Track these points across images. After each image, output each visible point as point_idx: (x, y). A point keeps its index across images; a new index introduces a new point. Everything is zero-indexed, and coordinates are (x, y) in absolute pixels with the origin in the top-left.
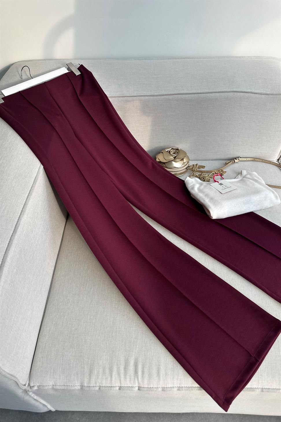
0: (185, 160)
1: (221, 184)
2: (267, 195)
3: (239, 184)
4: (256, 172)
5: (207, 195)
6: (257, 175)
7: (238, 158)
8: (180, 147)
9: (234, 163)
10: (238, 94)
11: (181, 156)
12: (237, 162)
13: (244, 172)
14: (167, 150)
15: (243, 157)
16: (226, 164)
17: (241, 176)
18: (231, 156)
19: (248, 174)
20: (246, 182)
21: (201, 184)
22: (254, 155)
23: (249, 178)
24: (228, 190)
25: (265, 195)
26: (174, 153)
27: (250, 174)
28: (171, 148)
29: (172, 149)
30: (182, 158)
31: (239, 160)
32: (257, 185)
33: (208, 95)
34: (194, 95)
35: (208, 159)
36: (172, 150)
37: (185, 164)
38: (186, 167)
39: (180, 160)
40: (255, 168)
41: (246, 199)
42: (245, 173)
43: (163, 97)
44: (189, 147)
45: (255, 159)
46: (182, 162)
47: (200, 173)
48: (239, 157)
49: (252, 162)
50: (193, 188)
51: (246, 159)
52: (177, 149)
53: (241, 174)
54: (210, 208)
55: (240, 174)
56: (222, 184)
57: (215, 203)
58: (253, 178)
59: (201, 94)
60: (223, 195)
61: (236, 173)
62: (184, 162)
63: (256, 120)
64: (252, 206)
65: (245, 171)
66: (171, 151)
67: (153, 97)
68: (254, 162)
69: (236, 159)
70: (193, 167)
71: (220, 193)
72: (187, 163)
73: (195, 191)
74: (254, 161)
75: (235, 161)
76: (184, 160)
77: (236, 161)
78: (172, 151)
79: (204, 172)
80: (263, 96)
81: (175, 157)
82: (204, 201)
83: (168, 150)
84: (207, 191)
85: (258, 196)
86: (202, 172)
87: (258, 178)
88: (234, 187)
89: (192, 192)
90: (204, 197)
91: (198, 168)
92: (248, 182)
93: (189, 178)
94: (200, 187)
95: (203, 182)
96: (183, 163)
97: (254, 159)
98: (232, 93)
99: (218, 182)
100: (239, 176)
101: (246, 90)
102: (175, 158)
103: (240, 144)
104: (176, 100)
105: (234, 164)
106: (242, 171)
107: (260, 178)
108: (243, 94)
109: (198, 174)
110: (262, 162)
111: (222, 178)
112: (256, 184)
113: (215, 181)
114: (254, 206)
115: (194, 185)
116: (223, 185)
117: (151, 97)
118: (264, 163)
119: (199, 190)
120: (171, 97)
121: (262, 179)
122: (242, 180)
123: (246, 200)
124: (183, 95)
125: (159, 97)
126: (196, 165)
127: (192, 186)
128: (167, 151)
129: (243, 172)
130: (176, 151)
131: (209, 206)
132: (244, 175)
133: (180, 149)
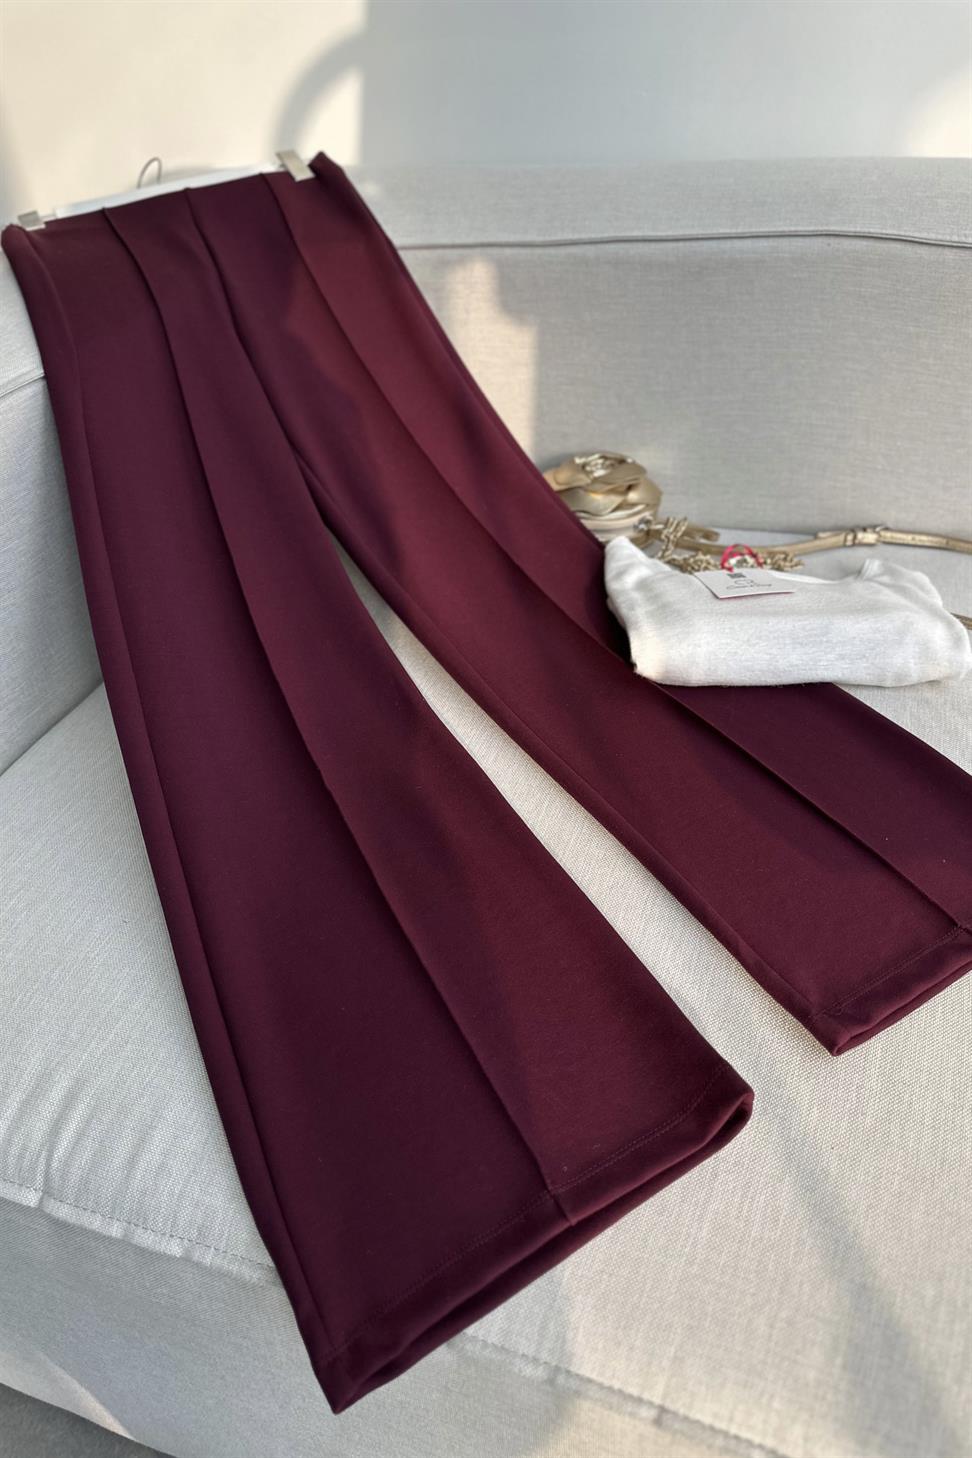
1: (737, 577)
7: (875, 526)
10: (846, 243)
12: (867, 540)
17: (857, 578)
19: (888, 572)
23: (878, 583)
24: (749, 590)
27: (896, 575)
28: (598, 456)
31: (876, 538)
33: (727, 245)
37: (631, 509)
38: (635, 519)
42: (876, 568)
48: (880, 525)
49: (937, 551)
51: (910, 537)
52: (621, 461)
54: (638, 628)
56: (742, 577)
58: (898, 583)
60: (721, 602)
62: (631, 500)
63: (931, 361)
64: (831, 656)
70: (667, 525)
71: (710, 596)
73: (622, 584)
77: (861, 535)
80: (949, 254)
87: (921, 586)
96: (625, 503)
98: (820, 239)
101: (875, 230)
105: (857, 547)
107: (932, 588)
108: (864, 243)
114: (842, 657)
115: (629, 569)
116: (740, 579)
120: (590, 251)
123: (808, 628)
125: (552, 251)
126: (679, 520)
131: (635, 621)
133: (631, 460)
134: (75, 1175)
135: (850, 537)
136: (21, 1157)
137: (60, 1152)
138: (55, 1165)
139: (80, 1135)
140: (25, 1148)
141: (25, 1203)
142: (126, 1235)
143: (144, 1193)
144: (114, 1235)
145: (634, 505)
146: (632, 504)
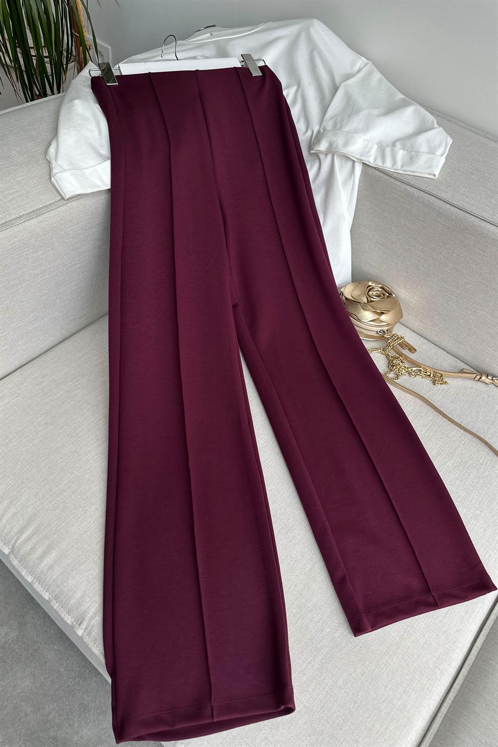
0: (385, 318)
7: (494, 376)
8: (402, 293)
9: (477, 380)
12: (486, 381)
14: (369, 284)
16: (462, 371)
26: (378, 296)
28: (380, 286)
29: (382, 288)
30: (382, 311)
31: (492, 382)
34: (458, 211)
36: (380, 289)
37: (379, 323)
38: (379, 329)
39: (376, 312)
43: (404, 186)
46: (376, 317)
47: (397, 356)
52: (390, 294)
59: (471, 216)
62: (381, 319)
66: (376, 289)
67: (388, 178)
69: (487, 376)
70: (392, 337)
72: (385, 324)
75: (481, 378)
76: (383, 315)
77: (484, 378)
78: (378, 290)
79: (407, 358)
81: (372, 302)
83: (373, 285)
86: (401, 354)
91: (400, 345)
96: (378, 319)
102: (370, 302)
104: (423, 203)
105: (479, 382)
109: (392, 353)
117: (385, 177)
120: (416, 193)
124: (439, 201)
126: (400, 337)
128: (369, 286)
130: (384, 294)
133: (394, 296)
134: (22, 552)
135: (478, 377)
136: (7, 535)
137: (20, 541)
138: (17, 545)
139: (29, 538)
140: (9, 532)
141: (4, 551)
142: (32, 583)
143: (42, 572)
144: (28, 580)
145: (382, 321)
146: (381, 321)
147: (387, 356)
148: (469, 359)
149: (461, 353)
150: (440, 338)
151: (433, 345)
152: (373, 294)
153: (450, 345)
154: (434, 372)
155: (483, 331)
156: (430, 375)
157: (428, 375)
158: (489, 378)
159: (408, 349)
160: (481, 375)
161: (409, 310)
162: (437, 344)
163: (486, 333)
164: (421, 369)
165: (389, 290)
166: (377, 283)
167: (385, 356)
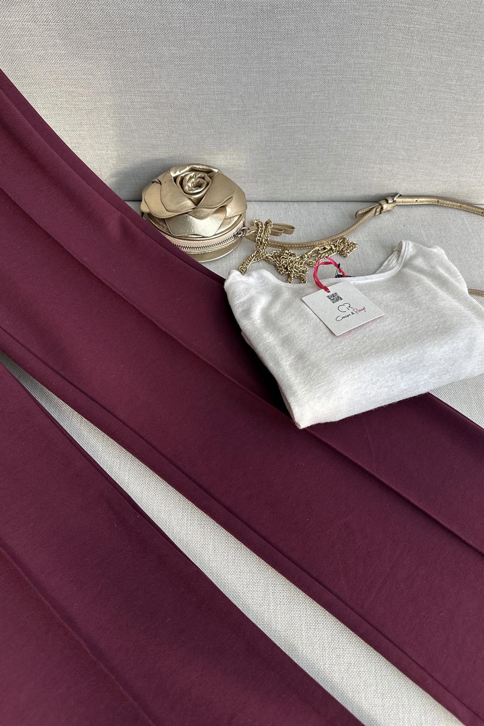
0: (230, 210)
1: (335, 298)
2: (475, 339)
3: (388, 297)
4: (443, 248)
5: (287, 342)
6: (446, 258)
7: (393, 196)
8: (220, 161)
9: (380, 213)
11: (217, 198)
12: (388, 208)
13: (409, 249)
14: (173, 175)
15: (408, 193)
16: (357, 217)
17: (398, 259)
18: (374, 191)
19: (419, 253)
20: (413, 290)
21: (276, 294)
22: (438, 188)
23: (421, 271)
24: (355, 321)
25: (470, 338)
26: (199, 186)
27: (427, 256)
28: (188, 168)
29: (192, 170)
30: (220, 205)
31: (393, 205)
32: (446, 300)
35: (308, 199)
36: (192, 174)
37: (230, 223)
38: (234, 231)
39: (216, 212)
40: (440, 230)
41: (408, 355)
42: (411, 250)
44: (247, 163)
45: (441, 201)
46: (221, 216)
47: (279, 251)
48: (396, 194)
49: (432, 208)
50: (247, 312)
51: (415, 200)
52: (209, 172)
53: (399, 252)
54: (294, 394)
55: (396, 253)
56: (339, 298)
57: (309, 373)
58: (432, 267)
60: (339, 339)
61: (384, 247)
62: (228, 215)
65: (411, 244)
66: (188, 178)
68: (437, 209)
69: (387, 202)
70: (258, 230)
71: (328, 333)
72: (236, 218)
73: (253, 324)
74: (437, 205)
75: (382, 208)
76: (227, 208)
77: (385, 206)
78: (191, 178)
79: (291, 246)
81: (200, 200)
82: (278, 363)
83: (178, 173)
84: (289, 325)
85: (446, 343)
86: (283, 247)
87: (448, 269)
88: (374, 311)
89: (246, 325)
90: (278, 350)
91: (273, 234)
92: (418, 289)
93: (238, 273)
94: (271, 304)
95: (283, 284)
96: (225, 219)
97: (436, 200)
99: (326, 289)
100: (393, 261)
102: (197, 202)
103: (401, 157)
105: (381, 216)
106: (401, 243)
107: (454, 268)
109: (269, 252)
110: (460, 208)
111: (341, 274)
112: (441, 293)
113: (320, 286)
115: (251, 301)
116: (340, 302)
118: (463, 212)
119: (265, 320)
121: (459, 273)
122: (399, 277)
123: (410, 358)
126: (267, 223)
127: (244, 302)
128: (175, 179)
129: (404, 248)
130: (203, 178)
131: (291, 387)
132: (408, 256)
133: (216, 171)
135: (378, 210)
146: (230, 218)
147: (266, 260)
148: (350, 193)
149: (337, 193)
150: (301, 189)
151: (296, 205)
152: (189, 187)
153: (319, 191)
154: (332, 241)
155: (355, 147)
156: (331, 249)
157: (329, 250)
158: (390, 201)
159: (284, 233)
160: (380, 205)
161: (241, 177)
162: (300, 199)
163: (361, 148)
164: (317, 248)
165: (205, 167)
166: (181, 166)
167: (264, 262)
